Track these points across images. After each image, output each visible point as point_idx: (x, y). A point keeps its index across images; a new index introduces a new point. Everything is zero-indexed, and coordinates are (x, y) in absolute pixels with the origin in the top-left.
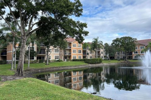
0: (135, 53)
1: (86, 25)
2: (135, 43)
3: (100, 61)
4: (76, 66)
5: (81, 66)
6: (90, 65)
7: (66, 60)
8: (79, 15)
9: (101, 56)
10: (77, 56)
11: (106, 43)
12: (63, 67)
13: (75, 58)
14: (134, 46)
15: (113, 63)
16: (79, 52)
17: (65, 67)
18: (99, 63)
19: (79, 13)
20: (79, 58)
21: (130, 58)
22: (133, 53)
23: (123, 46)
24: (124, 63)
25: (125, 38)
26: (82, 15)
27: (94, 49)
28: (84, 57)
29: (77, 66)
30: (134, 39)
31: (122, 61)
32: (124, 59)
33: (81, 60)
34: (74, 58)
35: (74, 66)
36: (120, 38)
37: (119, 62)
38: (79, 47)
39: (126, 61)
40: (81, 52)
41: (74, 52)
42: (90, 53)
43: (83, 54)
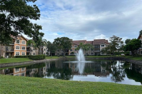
0: (70, 51)
1: (41, 27)
2: (71, 43)
3: (44, 58)
4: (20, 63)
5: (26, 62)
6: (35, 61)
7: (8, 56)
8: (37, 19)
9: (44, 53)
10: (21, 53)
11: (49, 42)
12: (6, 64)
13: (19, 54)
14: (70, 45)
15: (54, 59)
16: (23, 49)
17: (9, 63)
18: (43, 59)
19: (36, 17)
20: (22, 54)
21: (67, 54)
22: (69, 51)
23: (63, 44)
24: (63, 58)
25: (64, 38)
26: (39, 19)
27: (37, 46)
28: (27, 53)
29: (22, 62)
30: (70, 39)
31: (61, 57)
32: (62, 55)
33: (24, 57)
34: (17, 54)
35: (18, 63)
36: (60, 38)
37: (59, 58)
38: (23, 43)
39: (64, 57)
40: (24, 49)
41: (17, 48)
42: (34, 50)
43: (27, 51)
